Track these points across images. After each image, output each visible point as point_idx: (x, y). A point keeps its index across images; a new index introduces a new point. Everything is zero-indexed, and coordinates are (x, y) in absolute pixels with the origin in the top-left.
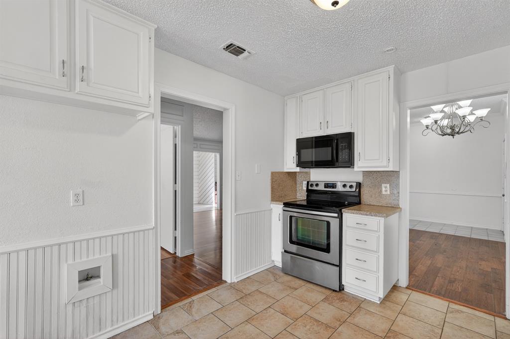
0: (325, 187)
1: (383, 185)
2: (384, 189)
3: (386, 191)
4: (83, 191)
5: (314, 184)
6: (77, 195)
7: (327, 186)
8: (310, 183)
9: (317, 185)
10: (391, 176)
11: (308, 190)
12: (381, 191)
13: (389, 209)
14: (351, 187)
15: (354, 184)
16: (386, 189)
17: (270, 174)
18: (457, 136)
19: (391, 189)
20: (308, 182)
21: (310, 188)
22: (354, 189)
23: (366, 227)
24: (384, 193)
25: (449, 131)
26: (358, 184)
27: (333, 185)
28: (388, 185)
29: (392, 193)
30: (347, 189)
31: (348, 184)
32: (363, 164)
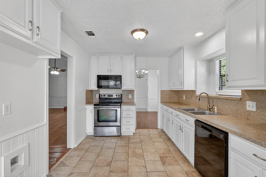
0: (108, 96)
1: (129, 95)
2: (129, 96)
3: (130, 97)
4: (11, 104)
5: (103, 95)
6: (7, 107)
7: (109, 96)
8: (101, 95)
9: (104, 96)
10: (131, 92)
11: (100, 98)
12: (129, 97)
13: (131, 103)
14: (119, 96)
15: (120, 95)
16: (130, 96)
17: (85, 91)
18: (141, 78)
19: (132, 96)
20: (100, 95)
21: (101, 97)
22: (120, 97)
23: (130, 110)
24: (130, 98)
25: (139, 76)
26: (121, 95)
27: (112, 96)
28: (131, 95)
29: (132, 98)
30: (118, 97)
31: (118, 95)
32: (124, 87)
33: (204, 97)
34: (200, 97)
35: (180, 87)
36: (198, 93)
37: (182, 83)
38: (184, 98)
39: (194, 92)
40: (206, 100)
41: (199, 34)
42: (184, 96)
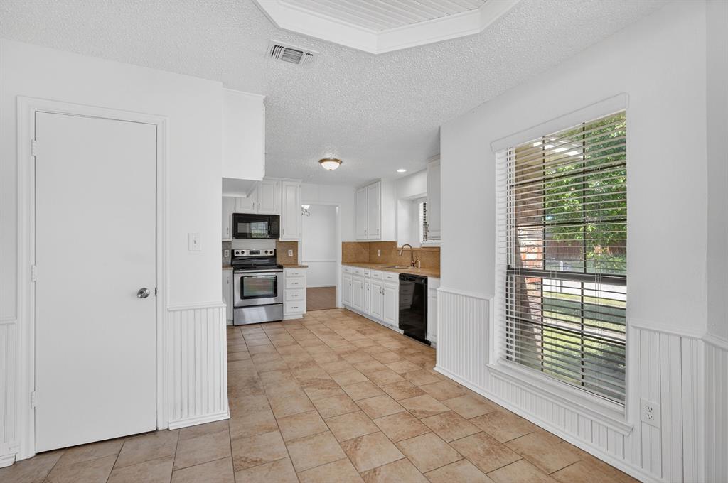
0: (250, 254)
1: (289, 251)
2: (289, 253)
5: (240, 251)
7: (251, 252)
8: (235, 251)
9: (243, 252)
10: (294, 245)
11: (233, 257)
12: (288, 255)
14: (271, 252)
15: (273, 251)
16: (291, 254)
19: (294, 252)
20: (233, 251)
21: (236, 255)
22: (273, 254)
23: (298, 275)
24: (290, 255)
26: (275, 250)
27: (258, 252)
28: (291, 251)
29: (294, 255)
30: (269, 254)
31: (269, 251)
32: (284, 237)
33: (407, 250)
34: (403, 251)
35: (376, 237)
36: (399, 246)
37: (379, 232)
38: (379, 255)
39: (393, 244)
40: (409, 253)
41: (401, 171)
42: (379, 251)
